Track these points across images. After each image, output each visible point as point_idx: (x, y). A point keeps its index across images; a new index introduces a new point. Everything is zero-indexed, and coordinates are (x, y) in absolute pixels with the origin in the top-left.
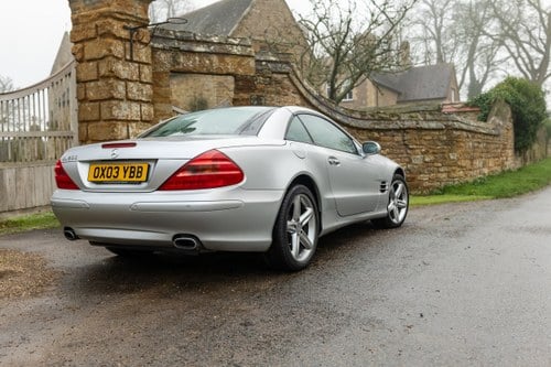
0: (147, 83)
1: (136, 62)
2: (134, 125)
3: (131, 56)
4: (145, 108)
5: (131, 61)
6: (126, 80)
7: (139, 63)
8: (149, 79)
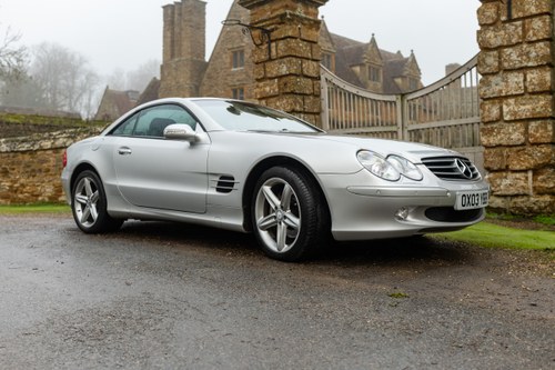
0: (538, 41)
1: (518, 19)
2: (511, 101)
3: (509, 15)
4: (533, 76)
5: (510, 20)
6: (499, 48)
7: (523, 18)
8: (542, 35)
